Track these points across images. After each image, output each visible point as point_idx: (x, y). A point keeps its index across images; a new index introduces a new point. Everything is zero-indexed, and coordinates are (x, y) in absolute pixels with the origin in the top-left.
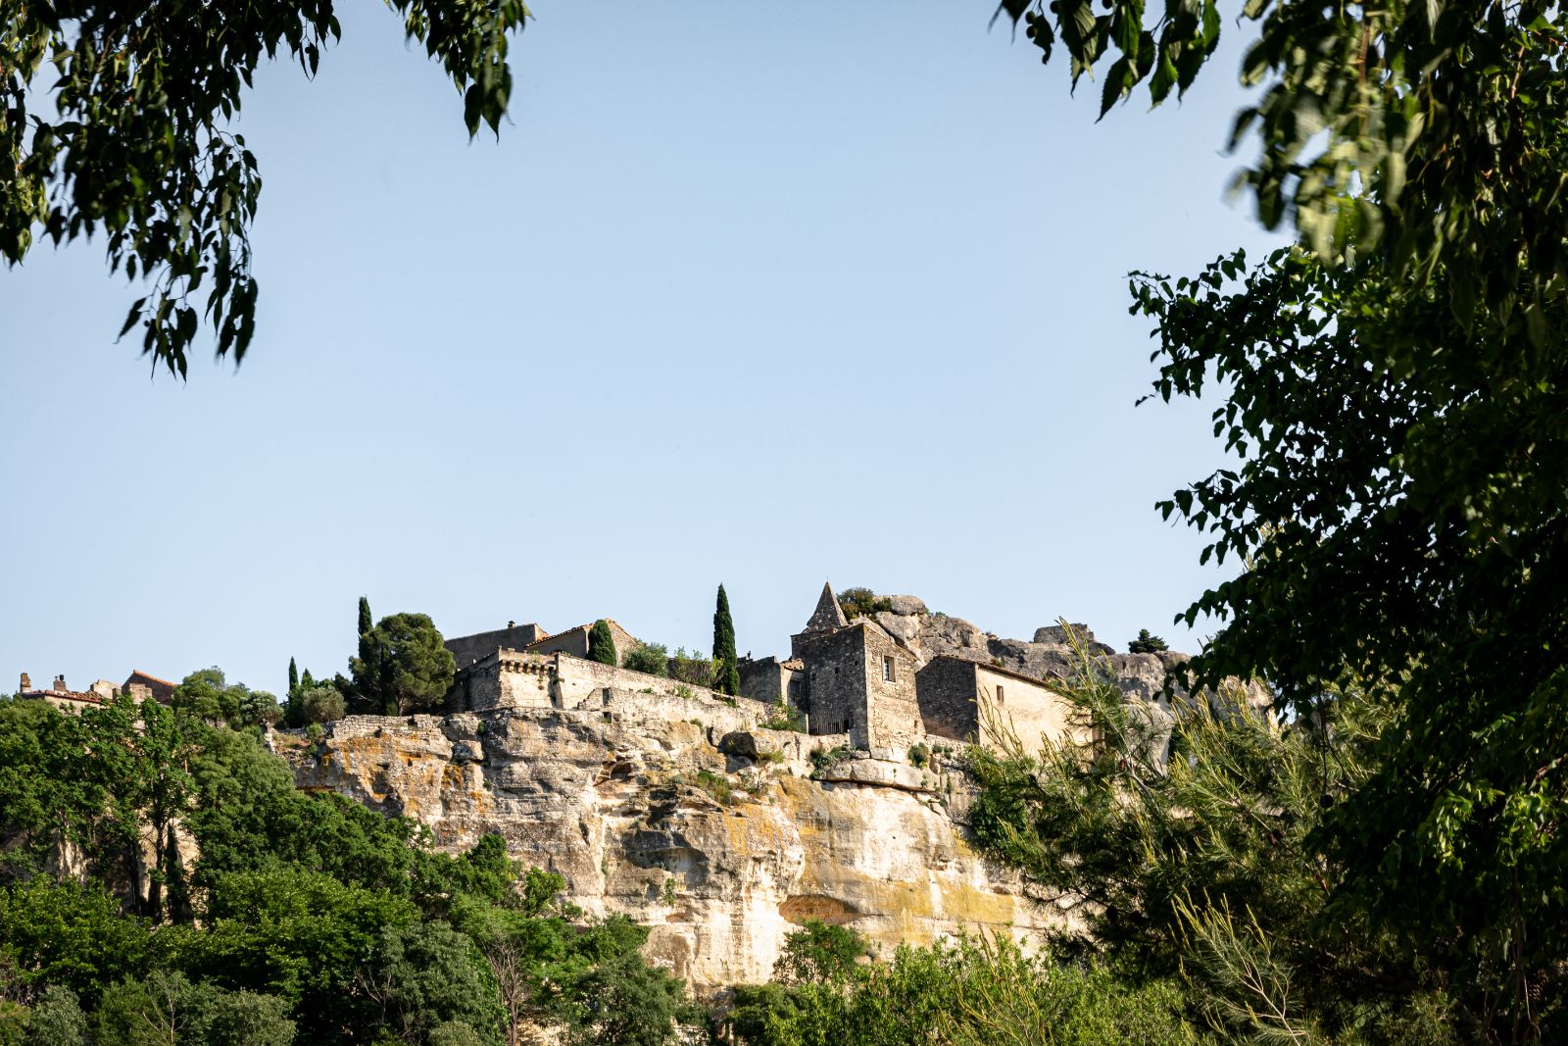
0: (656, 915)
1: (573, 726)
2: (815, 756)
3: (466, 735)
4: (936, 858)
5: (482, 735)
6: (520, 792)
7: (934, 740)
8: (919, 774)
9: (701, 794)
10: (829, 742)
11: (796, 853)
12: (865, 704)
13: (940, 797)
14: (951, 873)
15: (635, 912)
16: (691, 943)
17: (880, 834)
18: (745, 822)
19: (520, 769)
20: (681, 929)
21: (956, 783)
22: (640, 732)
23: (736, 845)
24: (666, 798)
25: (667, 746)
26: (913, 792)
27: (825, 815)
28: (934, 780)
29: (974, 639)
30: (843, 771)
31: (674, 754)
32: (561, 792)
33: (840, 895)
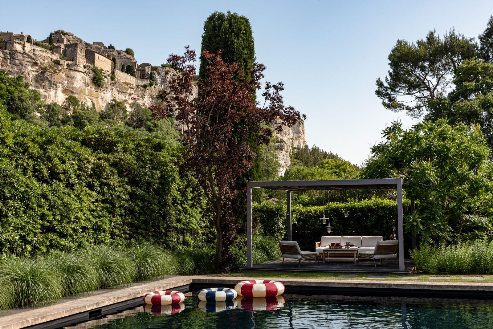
0: (41, 91)
1: (28, 55)
2: (67, 65)
3: (7, 54)
4: (87, 85)
5: (10, 54)
6: (17, 65)
7: (87, 64)
8: (85, 70)
9: (51, 70)
10: (70, 62)
11: (66, 82)
12: (77, 57)
13: (88, 74)
14: (89, 88)
15: (37, 89)
16: (47, 96)
17: (78, 80)
18: (58, 76)
19: (17, 61)
20: (46, 94)
21: (91, 72)
22: (40, 58)
23: (57, 80)
24: (44, 70)
25: (44, 61)
26: (84, 73)
27: (69, 75)
28: (88, 71)
29: (82, 42)
30: (73, 68)
31: (45, 62)
32: (25, 67)
33: (71, 90)
